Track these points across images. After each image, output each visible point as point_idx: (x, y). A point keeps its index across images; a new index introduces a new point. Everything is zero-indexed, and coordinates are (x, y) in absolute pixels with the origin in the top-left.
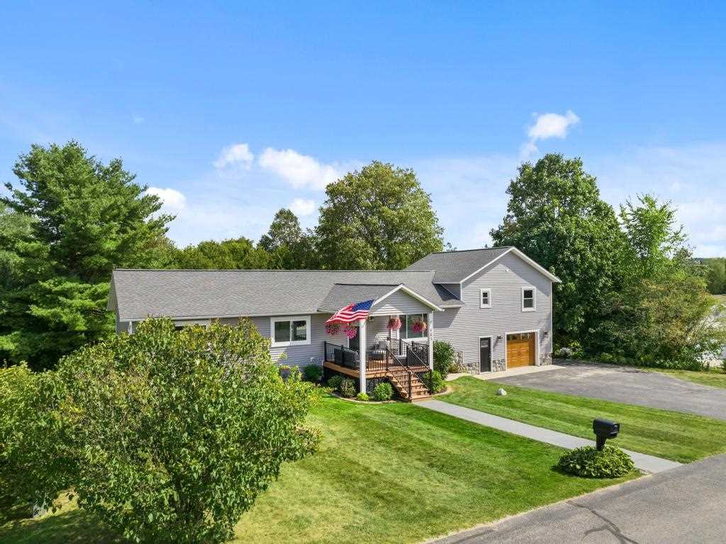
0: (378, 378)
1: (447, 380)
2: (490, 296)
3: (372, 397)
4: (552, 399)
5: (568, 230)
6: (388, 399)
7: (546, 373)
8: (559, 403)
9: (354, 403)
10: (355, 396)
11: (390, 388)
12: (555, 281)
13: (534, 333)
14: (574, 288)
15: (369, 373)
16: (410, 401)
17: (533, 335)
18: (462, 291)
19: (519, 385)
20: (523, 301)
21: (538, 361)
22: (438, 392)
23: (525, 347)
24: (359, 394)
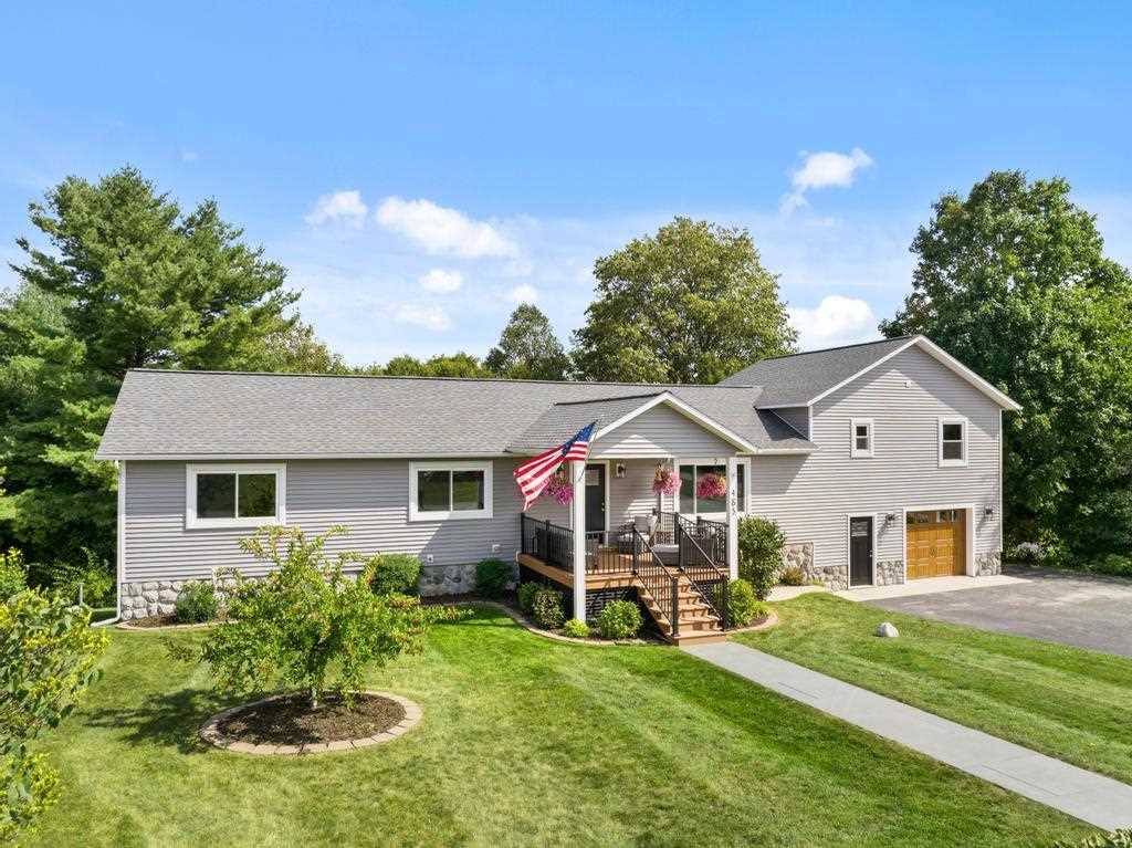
0: (614, 590)
1: (769, 599)
2: (871, 435)
3: (597, 630)
4: (1005, 653)
5: (1036, 310)
6: (629, 637)
7: (990, 590)
8: (1020, 663)
9: (554, 642)
10: (562, 626)
11: (635, 612)
12: (1008, 408)
13: (964, 510)
14: (1047, 424)
15: (593, 578)
16: (676, 643)
17: (961, 514)
18: (811, 421)
19: (930, 614)
20: (941, 448)
21: (972, 566)
22: (745, 625)
23: (945, 539)
24: (568, 624)
